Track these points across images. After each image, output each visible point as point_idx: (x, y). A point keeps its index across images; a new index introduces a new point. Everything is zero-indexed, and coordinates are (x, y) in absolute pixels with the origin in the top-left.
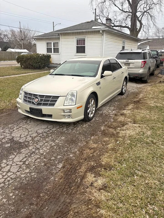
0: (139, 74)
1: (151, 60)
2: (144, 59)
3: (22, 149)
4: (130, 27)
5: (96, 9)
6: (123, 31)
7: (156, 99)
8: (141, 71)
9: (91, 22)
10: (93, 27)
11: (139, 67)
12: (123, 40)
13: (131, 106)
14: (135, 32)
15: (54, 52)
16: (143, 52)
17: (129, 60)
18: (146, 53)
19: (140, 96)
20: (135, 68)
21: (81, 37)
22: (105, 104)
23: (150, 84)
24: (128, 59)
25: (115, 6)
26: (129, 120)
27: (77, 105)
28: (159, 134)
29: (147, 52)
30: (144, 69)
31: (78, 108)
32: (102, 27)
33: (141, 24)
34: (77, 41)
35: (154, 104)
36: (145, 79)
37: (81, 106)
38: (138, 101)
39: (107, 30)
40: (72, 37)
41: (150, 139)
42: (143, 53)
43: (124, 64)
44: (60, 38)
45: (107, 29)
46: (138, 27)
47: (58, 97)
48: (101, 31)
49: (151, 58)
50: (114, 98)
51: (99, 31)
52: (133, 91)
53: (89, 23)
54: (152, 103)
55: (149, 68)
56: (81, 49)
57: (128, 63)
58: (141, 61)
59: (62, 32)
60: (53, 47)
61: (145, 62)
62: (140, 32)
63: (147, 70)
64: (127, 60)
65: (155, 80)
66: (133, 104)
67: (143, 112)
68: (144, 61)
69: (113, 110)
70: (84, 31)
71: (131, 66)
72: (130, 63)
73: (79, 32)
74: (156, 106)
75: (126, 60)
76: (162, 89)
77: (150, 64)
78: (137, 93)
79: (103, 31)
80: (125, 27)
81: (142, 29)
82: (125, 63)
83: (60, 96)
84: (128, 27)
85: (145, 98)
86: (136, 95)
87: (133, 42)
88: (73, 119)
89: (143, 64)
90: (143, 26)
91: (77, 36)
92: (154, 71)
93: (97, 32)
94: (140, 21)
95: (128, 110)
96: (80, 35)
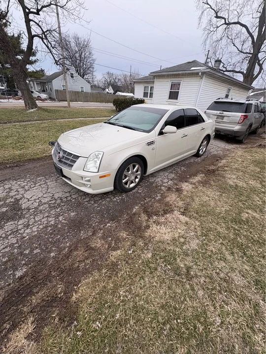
0: (233, 131)
1: (257, 115)
2: (246, 113)
3: (11, 221)
4: (245, 72)
5: (209, 51)
6: (234, 77)
7: (242, 172)
8: (237, 128)
9: (192, 62)
10: (192, 69)
11: (235, 123)
12: (229, 86)
13: (198, 178)
14: (249, 79)
15: (150, 97)
16: (247, 102)
17: (224, 113)
18: (252, 104)
19: (220, 163)
20: (230, 123)
21: (176, 80)
22: (167, 167)
23: (244, 146)
24: (223, 111)
25: (234, 45)
26: (181, 204)
27: (101, 174)
28: (212, 251)
29: (254, 104)
30: (242, 126)
31: (100, 177)
32: (202, 69)
33: (261, 69)
34: (172, 85)
35: (235, 181)
36: (241, 138)
37: (109, 175)
38: (214, 171)
39: (208, 72)
40: (166, 80)
41: (189, 261)
42: (247, 104)
43: (216, 117)
44: (154, 81)
45: (209, 70)
46: (255, 73)
47: (78, 157)
48: (200, 73)
49: (258, 112)
50: (184, 160)
51: (198, 74)
52: (216, 153)
53: (189, 64)
54: (232, 179)
55: (251, 125)
56: (174, 95)
57: (221, 116)
58: (240, 114)
59: (157, 74)
60: (149, 92)
61: (246, 117)
62: (257, 79)
63: (245, 128)
64: (221, 112)
65: (255, 141)
66: (203, 175)
67: (209, 193)
68: (244, 116)
69: (171, 180)
70: (180, 72)
71: (225, 120)
72: (224, 116)
73: (175, 74)
74: (236, 185)
75: (219, 112)
76: (258, 157)
77: (253, 120)
78: (219, 157)
79: (203, 73)
80: (239, 72)
81: (260, 75)
82: (218, 115)
83: (80, 155)
84: (242, 73)
85: (227, 167)
86: (217, 160)
87: (241, 90)
88: (93, 190)
89: (242, 119)
90: (262, 72)
91: (172, 79)
92: (257, 128)
93: (195, 74)
94: (261, 66)
95: (191, 184)
96: (175, 78)
